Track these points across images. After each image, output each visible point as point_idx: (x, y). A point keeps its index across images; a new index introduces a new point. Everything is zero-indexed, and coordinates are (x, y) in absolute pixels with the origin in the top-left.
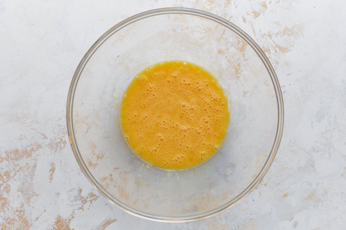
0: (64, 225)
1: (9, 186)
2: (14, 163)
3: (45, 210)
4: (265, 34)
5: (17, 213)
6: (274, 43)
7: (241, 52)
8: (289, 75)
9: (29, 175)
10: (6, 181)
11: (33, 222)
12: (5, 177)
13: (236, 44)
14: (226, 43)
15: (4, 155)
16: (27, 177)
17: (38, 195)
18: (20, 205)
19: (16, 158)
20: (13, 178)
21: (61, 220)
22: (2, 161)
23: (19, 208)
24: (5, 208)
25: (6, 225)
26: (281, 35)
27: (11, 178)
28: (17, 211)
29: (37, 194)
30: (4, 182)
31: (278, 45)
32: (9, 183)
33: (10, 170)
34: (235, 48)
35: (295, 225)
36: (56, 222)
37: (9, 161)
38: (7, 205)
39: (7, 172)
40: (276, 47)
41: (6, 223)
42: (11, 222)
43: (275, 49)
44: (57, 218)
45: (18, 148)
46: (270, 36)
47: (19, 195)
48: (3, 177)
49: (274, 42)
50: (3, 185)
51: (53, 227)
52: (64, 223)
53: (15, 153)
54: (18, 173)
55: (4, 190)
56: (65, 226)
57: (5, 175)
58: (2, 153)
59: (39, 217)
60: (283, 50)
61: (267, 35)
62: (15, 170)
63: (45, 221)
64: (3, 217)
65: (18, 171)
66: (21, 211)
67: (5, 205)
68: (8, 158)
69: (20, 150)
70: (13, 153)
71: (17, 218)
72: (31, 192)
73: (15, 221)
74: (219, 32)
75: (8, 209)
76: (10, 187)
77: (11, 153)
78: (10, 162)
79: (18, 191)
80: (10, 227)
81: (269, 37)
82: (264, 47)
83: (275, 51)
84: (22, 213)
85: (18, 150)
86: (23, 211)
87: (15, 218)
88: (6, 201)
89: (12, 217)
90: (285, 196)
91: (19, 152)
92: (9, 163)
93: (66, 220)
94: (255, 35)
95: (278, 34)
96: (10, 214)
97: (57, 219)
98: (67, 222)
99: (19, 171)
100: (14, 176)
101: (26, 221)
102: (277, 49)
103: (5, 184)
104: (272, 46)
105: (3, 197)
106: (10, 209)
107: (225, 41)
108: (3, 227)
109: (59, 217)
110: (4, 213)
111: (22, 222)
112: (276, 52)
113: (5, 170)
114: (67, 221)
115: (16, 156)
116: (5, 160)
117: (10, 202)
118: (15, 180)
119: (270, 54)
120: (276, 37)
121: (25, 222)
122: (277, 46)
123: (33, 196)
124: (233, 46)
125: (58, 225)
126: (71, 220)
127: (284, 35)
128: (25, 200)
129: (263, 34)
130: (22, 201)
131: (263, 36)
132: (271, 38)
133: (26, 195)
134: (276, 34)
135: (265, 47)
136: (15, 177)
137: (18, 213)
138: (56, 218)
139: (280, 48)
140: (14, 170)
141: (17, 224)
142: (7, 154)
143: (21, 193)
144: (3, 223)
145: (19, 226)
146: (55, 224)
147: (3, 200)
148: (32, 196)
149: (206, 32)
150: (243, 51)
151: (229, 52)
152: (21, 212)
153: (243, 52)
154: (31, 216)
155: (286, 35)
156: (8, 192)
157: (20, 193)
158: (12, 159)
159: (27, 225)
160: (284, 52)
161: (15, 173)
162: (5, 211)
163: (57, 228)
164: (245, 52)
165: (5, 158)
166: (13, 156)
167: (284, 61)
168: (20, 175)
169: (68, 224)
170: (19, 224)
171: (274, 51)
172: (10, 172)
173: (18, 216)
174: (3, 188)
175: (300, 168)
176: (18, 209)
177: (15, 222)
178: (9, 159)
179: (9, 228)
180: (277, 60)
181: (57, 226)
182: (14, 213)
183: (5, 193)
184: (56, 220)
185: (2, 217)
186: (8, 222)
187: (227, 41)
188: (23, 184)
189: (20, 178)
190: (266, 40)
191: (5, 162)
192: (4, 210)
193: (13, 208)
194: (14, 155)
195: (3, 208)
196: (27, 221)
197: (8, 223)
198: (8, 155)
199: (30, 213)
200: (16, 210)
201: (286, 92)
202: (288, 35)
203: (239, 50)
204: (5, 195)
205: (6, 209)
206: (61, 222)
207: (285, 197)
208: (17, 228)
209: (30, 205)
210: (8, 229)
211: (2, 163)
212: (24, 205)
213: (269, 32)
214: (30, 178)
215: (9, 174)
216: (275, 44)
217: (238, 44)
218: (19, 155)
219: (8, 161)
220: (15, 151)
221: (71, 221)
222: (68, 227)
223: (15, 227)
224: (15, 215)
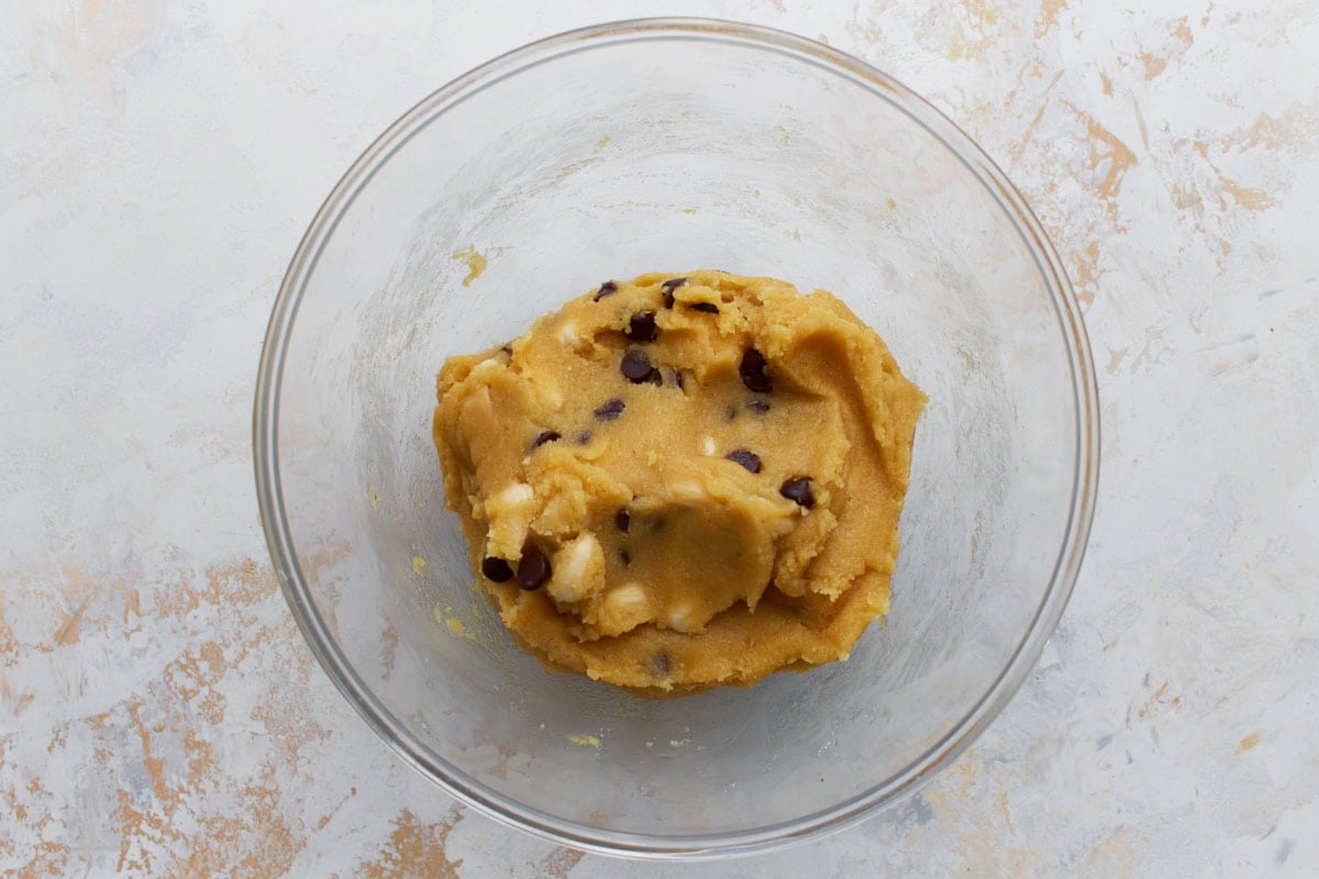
0: (426, 845)
1: (220, 697)
2: (239, 612)
3: (354, 791)
4: (1183, 141)
5: (250, 800)
6: (1217, 176)
7: (1100, 198)
8: (1271, 293)
9: (294, 658)
10: (207, 678)
11: (308, 832)
12: (204, 666)
13: (1083, 165)
14: (1044, 161)
15: (200, 583)
16: (286, 666)
17: (330, 732)
18: (259, 768)
19: (247, 594)
20: (235, 667)
21: (416, 827)
22: (194, 604)
23: (258, 782)
24: (203, 778)
25: (207, 843)
26: (1244, 144)
27: (225, 667)
28: (249, 791)
29: (325, 729)
30: (201, 683)
31: (1232, 182)
32: (220, 687)
33: (224, 641)
34: (1077, 181)
35: (1283, 854)
36: (396, 833)
37: (218, 603)
38: (212, 769)
39: (212, 644)
40: (1224, 188)
41: (207, 833)
42: (228, 834)
43: (1221, 198)
44: (400, 819)
45: (253, 558)
46: (1202, 148)
47: (256, 734)
48: (198, 663)
49: (1217, 171)
50: (196, 693)
51: (383, 852)
52: (426, 837)
53: (241, 575)
54: (252, 651)
55: (200, 714)
56: (427, 848)
57: (204, 656)
58: (193, 576)
59: (331, 816)
60: (1251, 200)
61: (1192, 144)
62: (244, 639)
63: (352, 831)
64: (198, 814)
65: (254, 644)
66: (263, 793)
67: (205, 767)
68: (217, 594)
69: (260, 566)
70: (233, 576)
71: (248, 818)
72: (302, 723)
73: (243, 828)
74: (1020, 117)
75: (217, 784)
76: (222, 702)
77: (226, 574)
78: (223, 608)
79: (254, 717)
80: (222, 849)
81: (1199, 152)
82: (1181, 187)
83: (1219, 206)
84: (268, 800)
85: (253, 565)
86: (270, 793)
87: (241, 816)
88: (207, 753)
89: (230, 815)
90: (1248, 743)
91: (258, 569)
92: (219, 611)
93: (432, 828)
94: (1146, 143)
95: (1233, 140)
96: (224, 804)
97: (398, 823)
98: (437, 836)
99: (258, 642)
100: (237, 662)
101: (283, 830)
102: (1227, 196)
103: (205, 691)
104: (1209, 186)
105: (198, 738)
106: (223, 782)
107: (1041, 154)
108: (198, 849)
109: (408, 816)
110: (202, 798)
111: (269, 832)
112: (1224, 209)
113: (203, 638)
114: (438, 830)
115: (247, 586)
116: (207, 599)
117: (223, 756)
118: (243, 675)
119: (1200, 215)
120: (1224, 152)
121: (280, 831)
122: (1228, 185)
123: (309, 738)
124: (1071, 174)
125: (400, 847)
126: (449, 828)
127: (1254, 143)
128: (279, 750)
129: (1176, 141)
130: (267, 755)
131: (1177, 146)
132: (1204, 154)
133: (283, 732)
134: (1223, 142)
135: (1184, 188)
136: (244, 666)
137: (254, 798)
138: (395, 820)
139: (1238, 193)
140: (240, 638)
141: (249, 841)
142: (211, 577)
143: (263, 724)
144: (196, 837)
145: (256, 847)
146: (389, 840)
147: (197, 751)
148: (304, 736)
149: (969, 120)
150: (1111, 194)
151: (1057, 198)
152: (262, 795)
153: (1111, 199)
154: (303, 811)
155: (1262, 146)
156: (215, 719)
157: (259, 726)
158: (231, 598)
159: (286, 843)
160: (1250, 209)
161: (240, 650)
162: (203, 792)
163: (399, 858)
164: (1118, 199)
165: (203, 594)
166: (234, 585)
167: (1252, 242)
168: (258, 656)
169: (440, 842)
170: (258, 840)
171: (1217, 202)
172: (223, 648)
173: (252, 810)
174: (199, 706)
175: (1303, 640)
176: (251, 785)
177: (243, 832)
178: (221, 597)
179: (219, 853)
180: (1225, 239)
181: (397, 848)
182: (238, 800)
183: (205, 725)
184: (396, 828)
185: (193, 813)
186: (215, 832)
187: (1050, 154)
188: (271, 692)
189: (260, 670)
190: (1187, 161)
191: (205, 610)
192: (201, 786)
193: (235, 781)
194: (240, 582)
195: (196, 780)
196: (287, 827)
197: (217, 837)
198: (214, 584)
199: (299, 801)
200: (245, 786)
201: (1255, 359)
202: (1271, 144)
203: (1096, 190)
204: (205, 733)
205: (206, 784)
206: (416, 836)
207: (1245, 748)
208: (251, 853)
209: (299, 770)
210: (216, 856)
211: (194, 612)
212: (273, 771)
213: (1199, 131)
214: (299, 669)
215: (218, 652)
216: (1221, 178)
217: (1093, 166)
218: (256, 583)
219: (216, 607)
220: (245, 567)
221: (451, 833)
222: (438, 854)
223: (241, 849)
224: (240, 805)
